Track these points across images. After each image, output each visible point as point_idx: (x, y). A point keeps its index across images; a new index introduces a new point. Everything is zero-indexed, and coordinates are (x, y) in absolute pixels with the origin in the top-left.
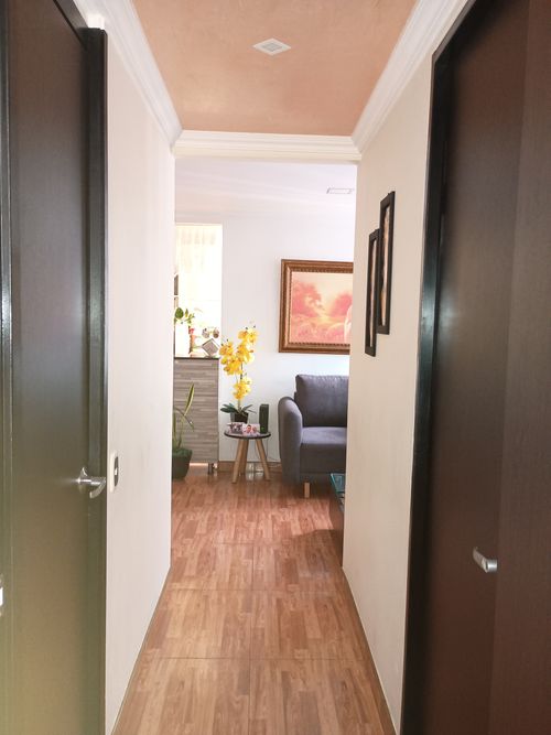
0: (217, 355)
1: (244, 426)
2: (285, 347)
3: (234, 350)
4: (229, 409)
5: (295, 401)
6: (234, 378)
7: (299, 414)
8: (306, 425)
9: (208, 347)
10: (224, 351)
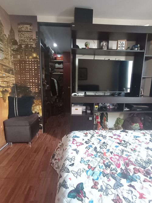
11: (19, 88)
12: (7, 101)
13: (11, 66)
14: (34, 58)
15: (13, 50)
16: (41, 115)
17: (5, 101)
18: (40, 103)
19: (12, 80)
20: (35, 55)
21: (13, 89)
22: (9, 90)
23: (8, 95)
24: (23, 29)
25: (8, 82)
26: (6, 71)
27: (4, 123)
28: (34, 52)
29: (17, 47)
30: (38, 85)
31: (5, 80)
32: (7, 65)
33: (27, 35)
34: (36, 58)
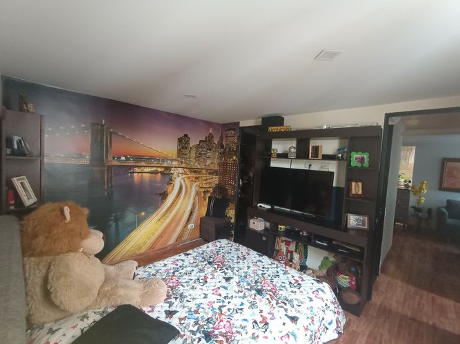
0: (410, 189)
1: (420, 214)
2: (441, 188)
3: (418, 188)
4: (413, 207)
5: (445, 208)
6: (417, 197)
7: (447, 213)
8: (450, 218)
9: (407, 186)
10: (413, 188)
11: (220, 188)
12: (207, 200)
13: (217, 168)
14: (234, 160)
15: (220, 153)
16: (233, 221)
17: (205, 200)
18: (234, 208)
19: (215, 180)
20: (234, 158)
21: (214, 189)
22: (211, 190)
23: (209, 195)
24: (229, 135)
25: (210, 183)
26: (210, 174)
27: (201, 218)
28: (234, 155)
29: (223, 150)
30: (234, 188)
31: (209, 181)
32: (212, 168)
33: (231, 139)
34: (235, 160)
